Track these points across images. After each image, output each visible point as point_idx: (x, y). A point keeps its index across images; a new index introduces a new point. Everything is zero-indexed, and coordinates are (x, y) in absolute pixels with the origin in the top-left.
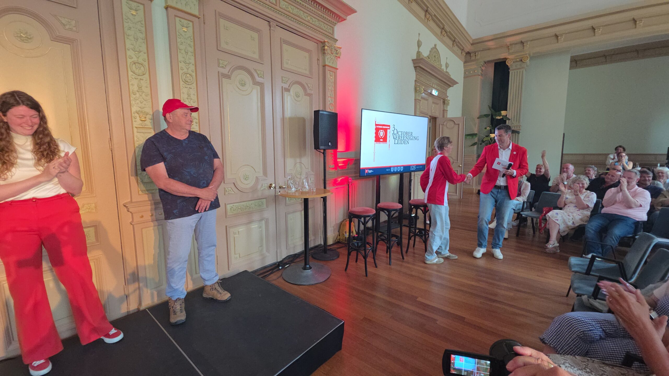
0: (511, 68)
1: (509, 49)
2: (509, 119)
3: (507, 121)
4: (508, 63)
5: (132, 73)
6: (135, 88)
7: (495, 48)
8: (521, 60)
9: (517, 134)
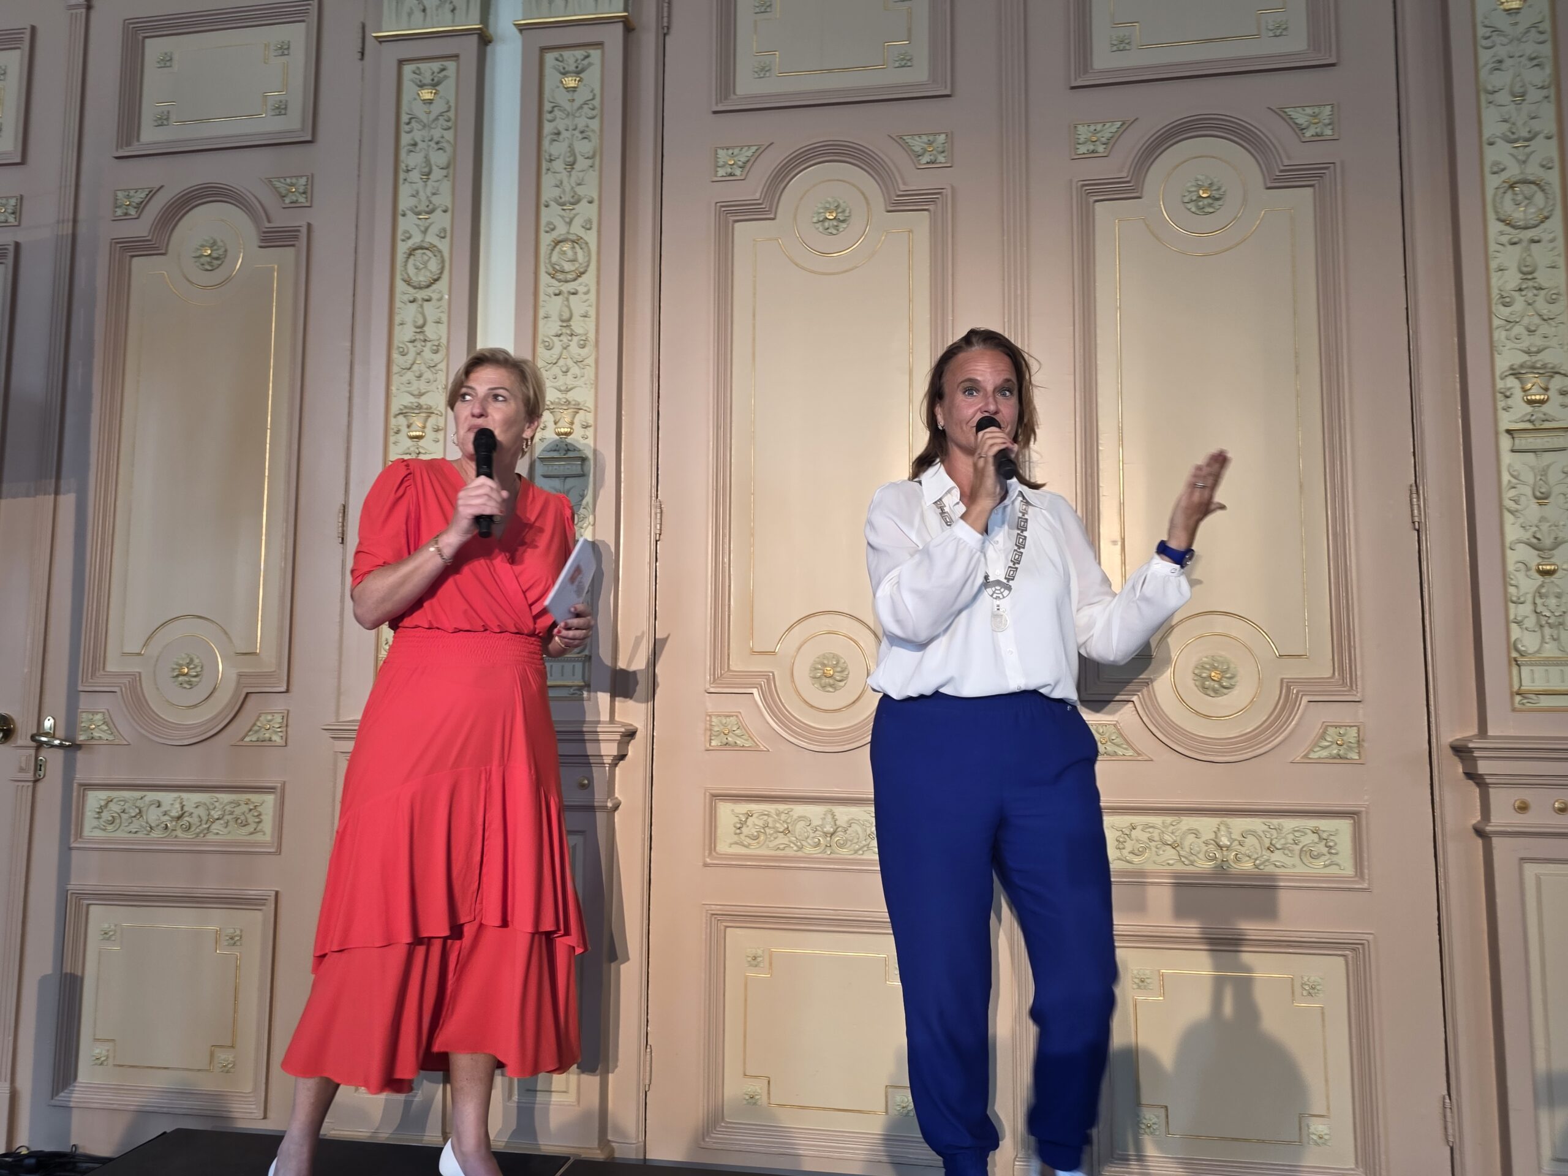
5: (1501, 226)
6: (1512, 279)
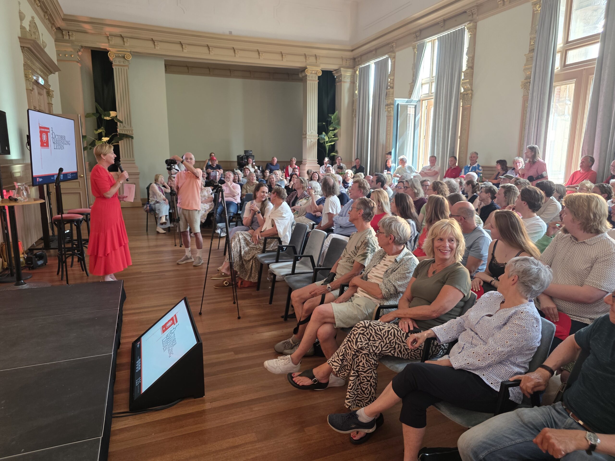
0: (114, 63)
1: (108, 39)
2: (121, 122)
3: (118, 123)
4: (111, 57)
7: (92, 34)
8: (124, 57)
9: (130, 139)
